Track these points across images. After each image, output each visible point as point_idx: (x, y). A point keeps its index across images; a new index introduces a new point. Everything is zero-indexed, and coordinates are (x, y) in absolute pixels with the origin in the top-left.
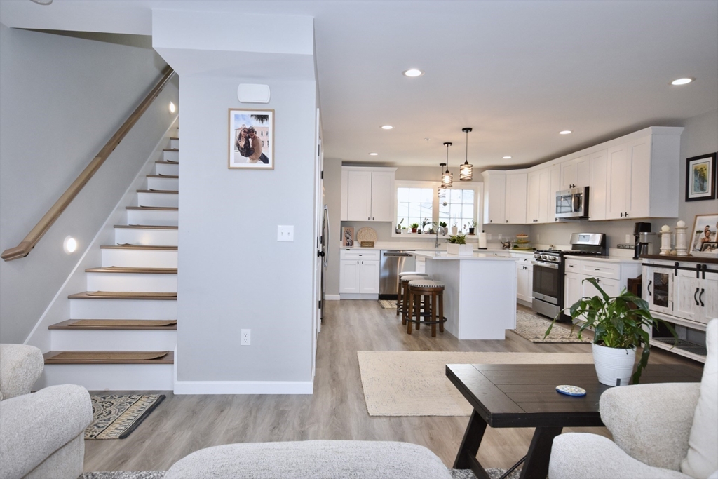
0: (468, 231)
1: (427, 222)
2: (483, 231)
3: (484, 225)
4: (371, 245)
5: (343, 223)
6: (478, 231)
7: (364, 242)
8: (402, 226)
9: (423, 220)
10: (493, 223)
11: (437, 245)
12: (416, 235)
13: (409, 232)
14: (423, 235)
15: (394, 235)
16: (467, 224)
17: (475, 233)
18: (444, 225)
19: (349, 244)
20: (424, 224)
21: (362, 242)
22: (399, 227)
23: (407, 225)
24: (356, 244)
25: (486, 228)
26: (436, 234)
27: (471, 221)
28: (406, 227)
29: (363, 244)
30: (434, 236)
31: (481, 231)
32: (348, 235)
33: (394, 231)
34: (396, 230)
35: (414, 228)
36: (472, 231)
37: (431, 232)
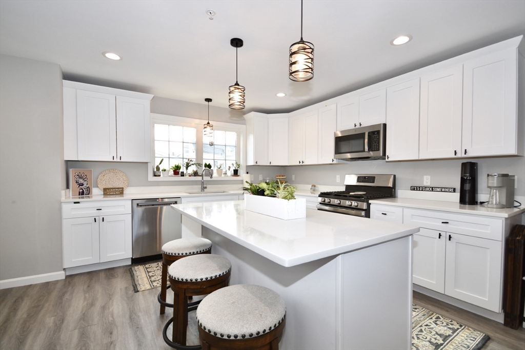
0: (233, 172)
1: (191, 163)
2: (247, 173)
3: (248, 167)
4: (120, 192)
5: (69, 164)
6: (242, 172)
7: (108, 189)
8: (161, 167)
9: (186, 161)
10: (258, 164)
11: (204, 188)
12: (179, 178)
13: (170, 174)
14: (186, 178)
15: (151, 178)
16: (231, 166)
17: (238, 174)
18: (209, 166)
19: (84, 193)
20: (188, 166)
21: (105, 190)
22: (158, 168)
23: (168, 165)
24: (96, 192)
25: (249, 170)
26: (202, 176)
27: (234, 162)
28: (167, 169)
29: (107, 192)
30: (199, 178)
31: (245, 172)
32: (81, 181)
33: (150, 174)
34: (154, 172)
35: (176, 171)
36: (236, 173)
37: (196, 174)
